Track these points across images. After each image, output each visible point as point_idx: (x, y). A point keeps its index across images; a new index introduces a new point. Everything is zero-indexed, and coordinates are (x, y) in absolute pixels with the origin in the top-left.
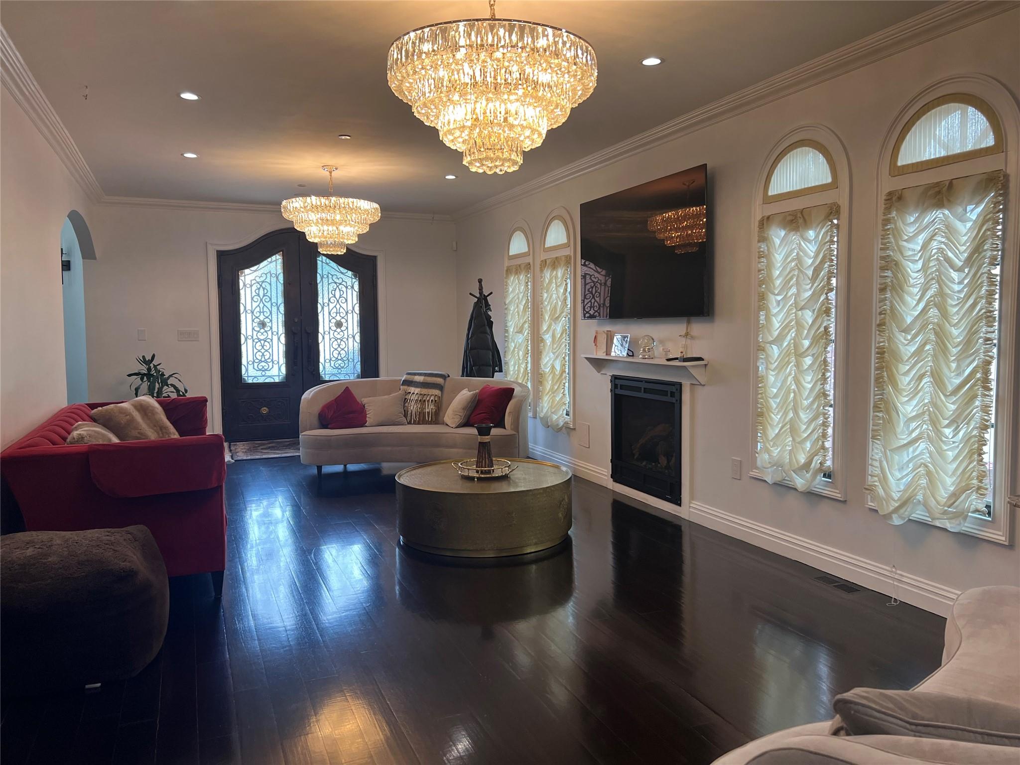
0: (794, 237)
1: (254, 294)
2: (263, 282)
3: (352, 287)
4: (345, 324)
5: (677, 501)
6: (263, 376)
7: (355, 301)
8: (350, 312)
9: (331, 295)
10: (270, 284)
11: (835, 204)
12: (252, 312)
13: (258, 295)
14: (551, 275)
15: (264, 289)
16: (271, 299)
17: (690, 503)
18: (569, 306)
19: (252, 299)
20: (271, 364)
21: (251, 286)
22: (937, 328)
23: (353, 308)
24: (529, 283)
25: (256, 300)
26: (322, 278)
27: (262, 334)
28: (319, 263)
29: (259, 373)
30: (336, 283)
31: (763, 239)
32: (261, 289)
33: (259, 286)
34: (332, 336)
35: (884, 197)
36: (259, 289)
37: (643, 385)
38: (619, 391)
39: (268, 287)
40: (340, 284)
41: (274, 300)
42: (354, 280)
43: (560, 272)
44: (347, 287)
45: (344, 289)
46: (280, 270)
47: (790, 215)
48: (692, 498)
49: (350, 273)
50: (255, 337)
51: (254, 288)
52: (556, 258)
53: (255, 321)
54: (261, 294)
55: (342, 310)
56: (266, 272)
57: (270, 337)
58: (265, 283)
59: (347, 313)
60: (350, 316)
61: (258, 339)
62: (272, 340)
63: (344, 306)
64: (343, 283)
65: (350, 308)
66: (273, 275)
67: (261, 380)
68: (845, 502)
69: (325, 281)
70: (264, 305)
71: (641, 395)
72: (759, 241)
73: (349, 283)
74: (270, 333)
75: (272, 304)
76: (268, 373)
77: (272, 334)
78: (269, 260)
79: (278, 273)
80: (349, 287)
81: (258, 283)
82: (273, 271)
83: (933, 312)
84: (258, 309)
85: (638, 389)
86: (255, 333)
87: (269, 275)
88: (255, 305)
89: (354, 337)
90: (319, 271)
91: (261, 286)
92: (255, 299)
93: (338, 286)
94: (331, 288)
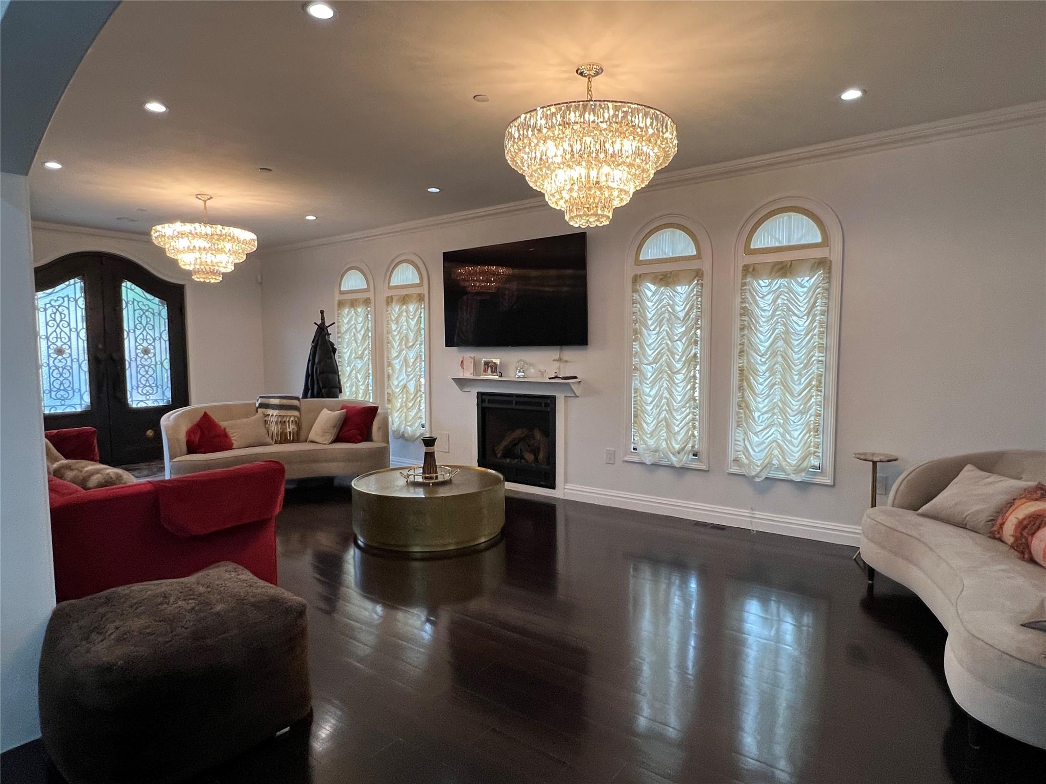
0: (666, 291)
1: (49, 318)
2: (59, 306)
3: (159, 314)
4: (152, 351)
5: (553, 487)
6: (64, 405)
7: (163, 328)
8: (158, 339)
9: (137, 322)
10: (68, 308)
11: (700, 270)
12: (47, 338)
13: (54, 320)
14: (400, 309)
15: (61, 313)
16: (69, 324)
17: (565, 485)
18: (423, 336)
19: (47, 324)
20: (71, 393)
21: (45, 310)
22: (784, 354)
23: (161, 335)
24: (369, 316)
25: (52, 325)
26: (127, 303)
27: (60, 361)
28: (124, 289)
29: (58, 403)
30: (141, 309)
31: (635, 291)
32: (58, 314)
33: (55, 310)
34: (139, 363)
35: (741, 269)
36: (55, 313)
37: (514, 399)
38: (486, 405)
39: (66, 312)
40: (147, 311)
41: (73, 325)
42: (161, 308)
43: (412, 308)
44: (153, 314)
45: (150, 315)
46: (80, 294)
47: (661, 275)
48: (566, 481)
49: (157, 300)
50: (51, 364)
51: (49, 312)
52: (406, 295)
53: (51, 347)
54: (58, 319)
55: (149, 337)
56: (63, 296)
57: (69, 363)
58: (62, 307)
59: (154, 340)
60: (157, 342)
61: (55, 366)
62: (71, 368)
63: (151, 332)
64: (150, 310)
65: (157, 335)
66: (72, 299)
67: (60, 411)
68: (708, 471)
69: (130, 307)
70: (62, 331)
71: (514, 406)
72: (633, 292)
73: (156, 311)
74: (69, 360)
75: (71, 330)
76: (67, 402)
77: (72, 360)
78: (67, 283)
79: (77, 297)
80: (156, 314)
81: (54, 306)
82: (72, 295)
83: (781, 343)
84: (54, 335)
85: (510, 402)
86: (51, 360)
87: (66, 299)
88: (50, 330)
89: (162, 364)
90: (124, 297)
91: (57, 310)
92: (50, 324)
93: (144, 313)
94: (137, 315)
